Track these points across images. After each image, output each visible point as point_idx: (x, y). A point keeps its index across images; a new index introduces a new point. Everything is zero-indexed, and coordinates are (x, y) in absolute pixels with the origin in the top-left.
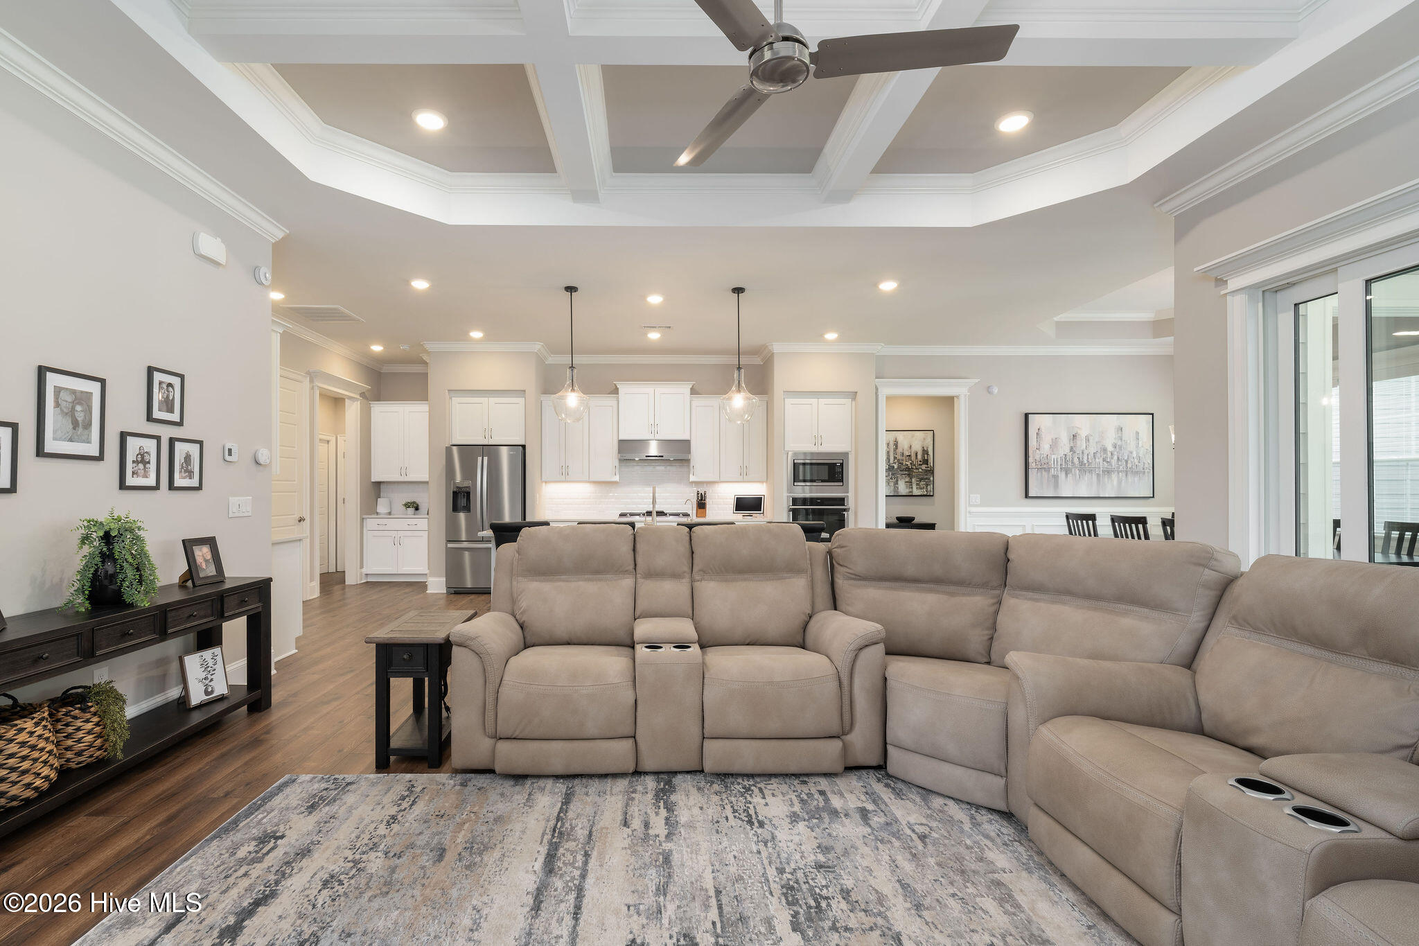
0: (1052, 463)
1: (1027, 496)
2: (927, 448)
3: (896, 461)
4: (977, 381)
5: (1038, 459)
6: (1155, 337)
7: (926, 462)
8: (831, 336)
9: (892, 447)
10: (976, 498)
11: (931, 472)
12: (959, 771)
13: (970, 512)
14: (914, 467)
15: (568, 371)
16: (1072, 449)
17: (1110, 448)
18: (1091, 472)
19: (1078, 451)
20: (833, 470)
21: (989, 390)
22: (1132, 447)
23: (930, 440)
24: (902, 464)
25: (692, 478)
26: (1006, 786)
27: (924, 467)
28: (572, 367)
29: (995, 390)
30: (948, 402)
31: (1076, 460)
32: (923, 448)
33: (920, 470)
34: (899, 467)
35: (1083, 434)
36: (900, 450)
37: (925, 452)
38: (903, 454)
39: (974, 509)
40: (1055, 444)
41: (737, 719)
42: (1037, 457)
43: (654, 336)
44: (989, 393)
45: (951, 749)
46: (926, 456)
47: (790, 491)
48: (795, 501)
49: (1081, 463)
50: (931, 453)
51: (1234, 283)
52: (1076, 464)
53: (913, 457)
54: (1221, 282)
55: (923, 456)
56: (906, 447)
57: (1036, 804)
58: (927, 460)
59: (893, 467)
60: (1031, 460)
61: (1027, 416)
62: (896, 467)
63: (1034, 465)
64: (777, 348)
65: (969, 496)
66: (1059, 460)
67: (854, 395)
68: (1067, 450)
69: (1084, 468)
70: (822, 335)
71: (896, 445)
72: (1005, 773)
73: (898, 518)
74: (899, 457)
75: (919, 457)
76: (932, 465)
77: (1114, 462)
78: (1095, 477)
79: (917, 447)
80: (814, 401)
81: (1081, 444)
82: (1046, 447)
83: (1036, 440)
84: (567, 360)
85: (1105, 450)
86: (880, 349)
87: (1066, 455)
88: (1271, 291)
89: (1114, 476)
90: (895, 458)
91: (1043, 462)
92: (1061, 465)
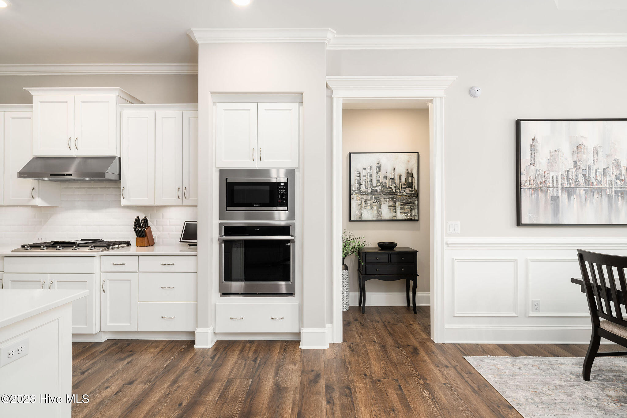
0: (551, 181)
1: (519, 223)
2: (412, 170)
3: (379, 184)
5: (533, 177)
7: (410, 185)
9: (375, 170)
11: (416, 195)
13: (447, 244)
14: (398, 191)
16: (575, 164)
19: (584, 166)
20: (276, 192)
21: (470, 91)
23: (414, 162)
24: (386, 187)
25: (123, 202)
27: (408, 190)
29: (479, 92)
31: (581, 179)
32: (407, 170)
33: (404, 194)
34: (382, 191)
35: (589, 145)
36: (382, 173)
37: (409, 175)
38: (386, 177)
39: (451, 240)
40: (552, 159)
42: (532, 175)
44: (471, 95)
46: (410, 178)
47: (221, 217)
48: (229, 230)
49: (588, 182)
50: (415, 176)
52: (581, 183)
53: (397, 181)
55: (408, 179)
56: (390, 170)
58: (412, 183)
59: (376, 190)
60: (524, 178)
61: (518, 123)
62: (379, 190)
63: (527, 184)
66: (559, 178)
67: (299, 97)
68: (569, 166)
71: (379, 167)
73: (380, 245)
74: (382, 180)
75: (404, 180)
76: (416, 188)
79: (401, 170)
80: (252, 106)
81: (587, 158)
82: (542, 164)
83: (530, 152)
85: (618, 166)
87: (568, 172)
90: (378, 181)
91: (539, 180)
92: (562, 184)
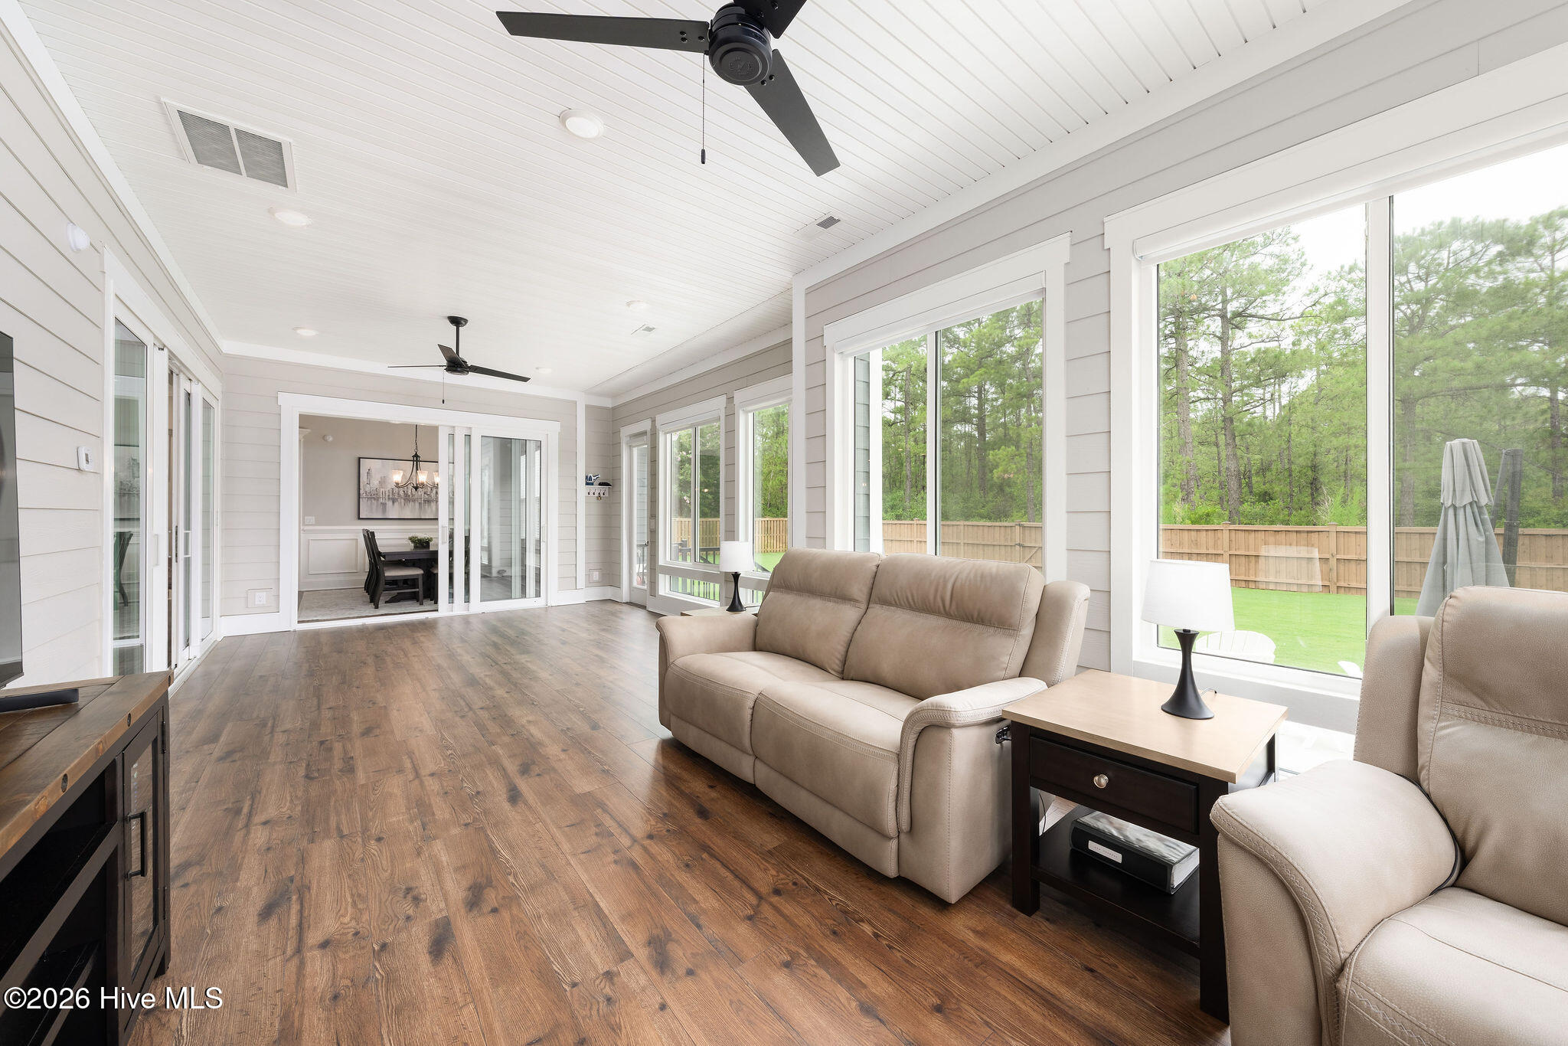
0: (381, 495)
5: (369, 491)
18: (414, 501)
21: (324, 438)
29: (330, 439)
39: (306, 528)
42: (367, 490)
44: (323, 440)
60: (362, 492)
63: (365, 495)
65: (304, 519)
66: (387, 492)
78: (417, 505)
82: (375, 483)
83: (367, 477)
91: (373, 493)
92: (389, 496)
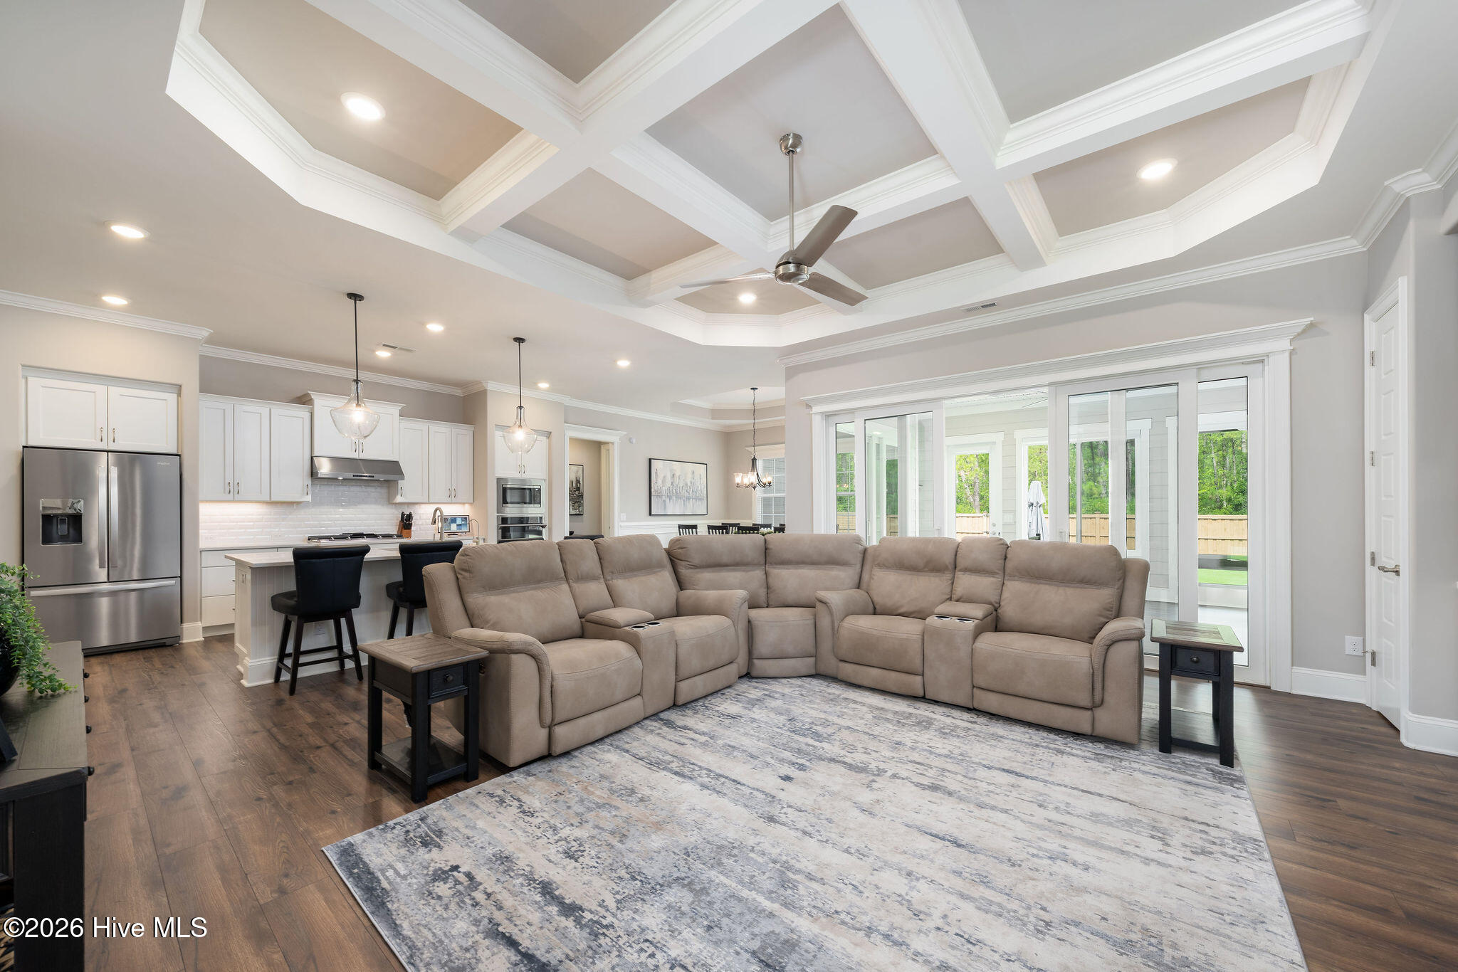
0: (663, 492)
1: (650, 514)
2: (579, 478)
4: (625, 433)
5: (656, 490)
6: (712, 419)
7: (578, 489)
8: (544, 385)
10: (624, 516)
11: (582, 496)
12: (793, 661)
15: (353, 386)
16: (672, 484)
17: (689, 484)
18: (681, 498)
19: (675, 485)
20: (530, 495)
21: (630, 440)
22: (698, 484)
23: (581, 472)
25: (399, 499)
26: (816, 661)
27: (577, 493)
28: (357, 381)
29: (634, 441)
30: (597, 446)
31: (674, 491)
32: (576, 478)
33: (575, 495)
35: (677, 475)
37: (578, 481)
39: (622, 524)
40: (664, 480)
41: (695, 663)
42: (656, 488)
43: (384, 354)
44: (631, 442)
45: (790, 649)
46: (578, 484)
47: (499, 511)
48: (503, 520)
49: (676, 493)
50: (581, 482)
51: (816, 409)
52: (674, 495)
54: (809, 407)
55: (576, 484)
57: (841, 660)
60: (653, 490)
61: (650, 460)
63: (654, 493)
64: (491, 386)
65: (620, 515)
66: (666, 490)
67: (549, 434)
68: (670, 484)
69: (678, 497)
70: (536, 384)
72: (815, 655)
75: (574, 485)
76: (582, 491)
77: (691, 492)
78: (682, 502)
79: (573, 477)
81: (676, 481)
82: (660, 481)
83: (655, 476)
84: (352, 374)
85: (687, 485)
86: (568, 401)
87: (669, 487)
88: (828, 416)
89: (691, 500)
91: (659, 491)
92: (667, 493)
